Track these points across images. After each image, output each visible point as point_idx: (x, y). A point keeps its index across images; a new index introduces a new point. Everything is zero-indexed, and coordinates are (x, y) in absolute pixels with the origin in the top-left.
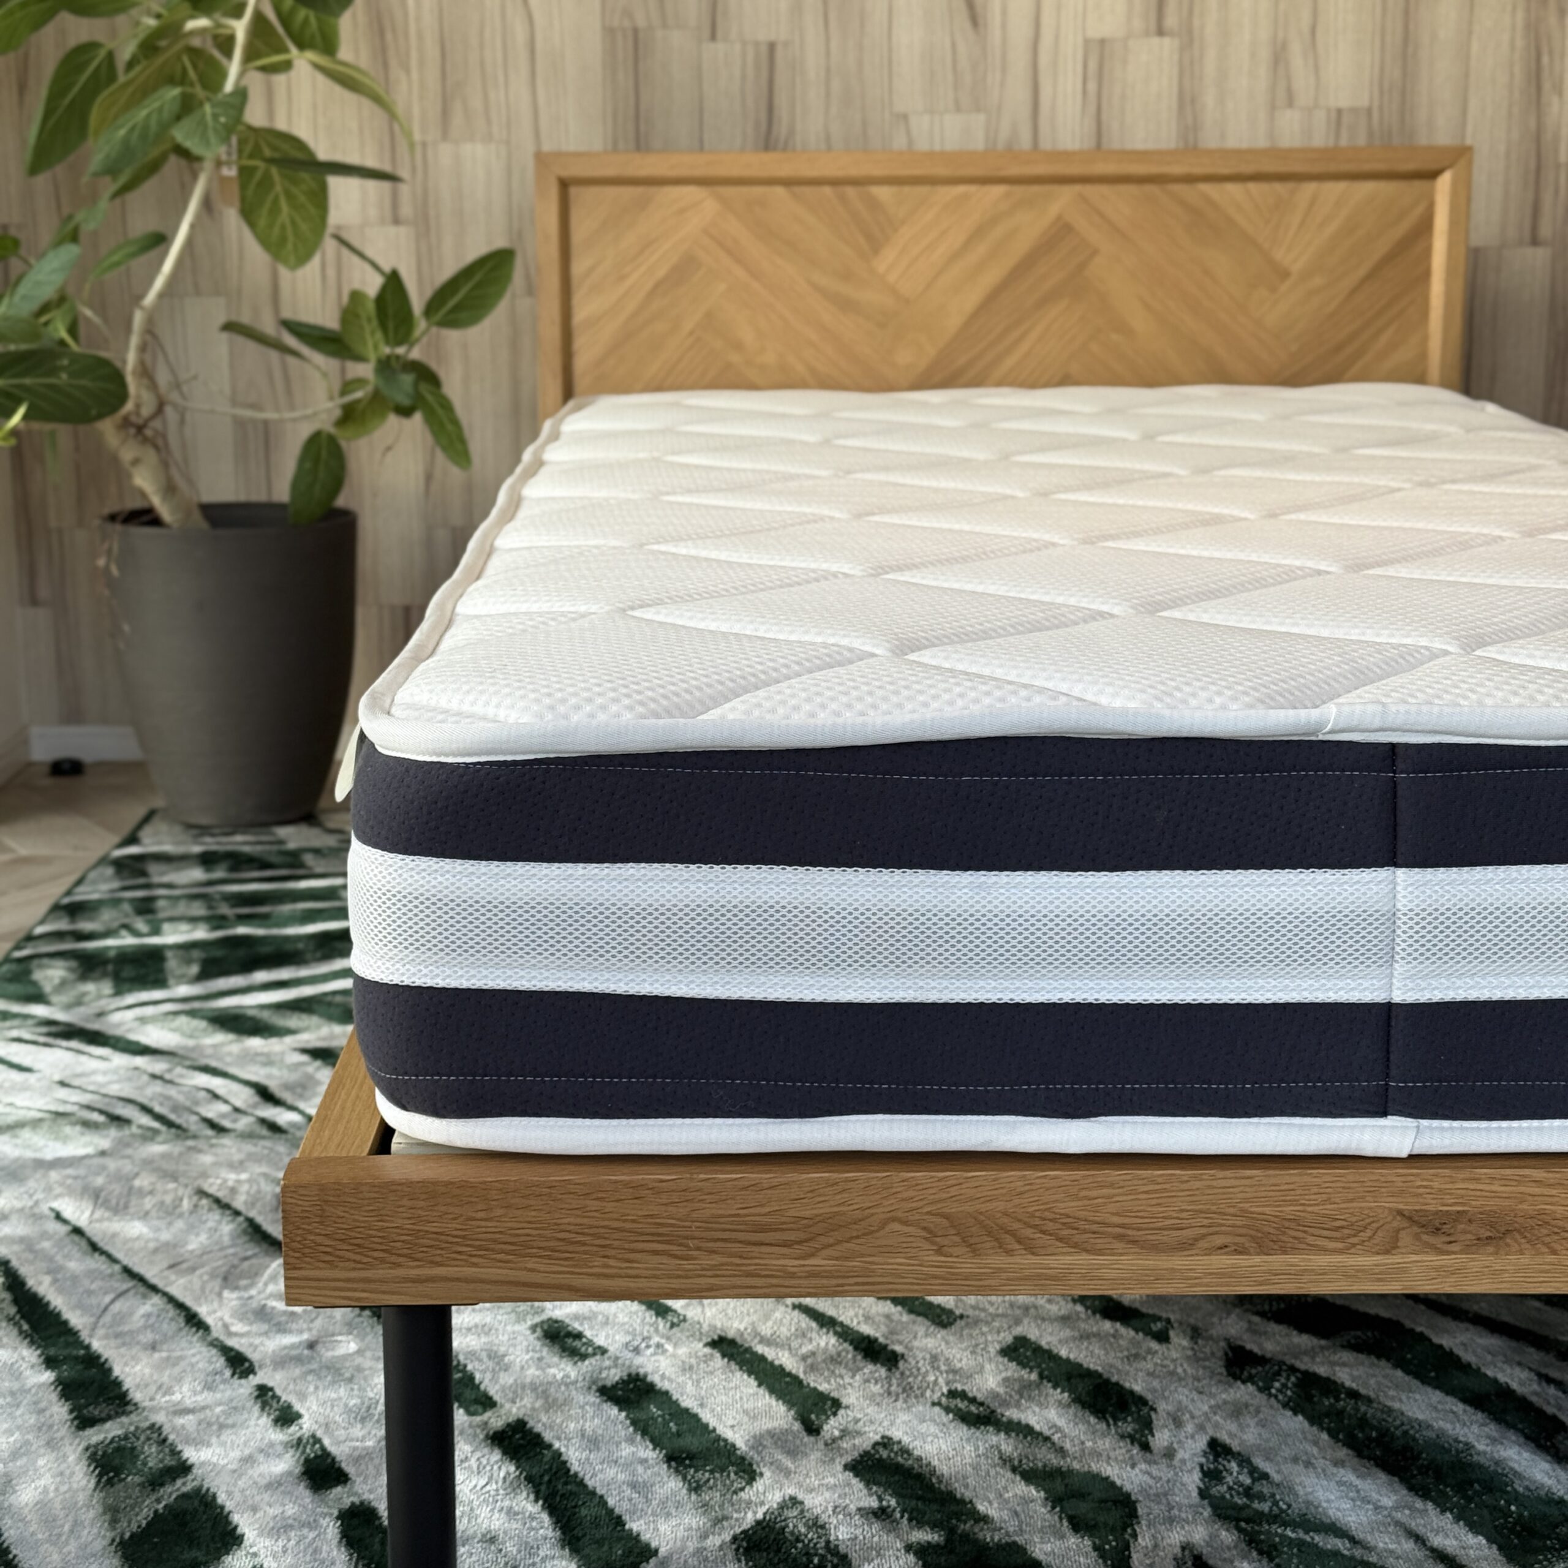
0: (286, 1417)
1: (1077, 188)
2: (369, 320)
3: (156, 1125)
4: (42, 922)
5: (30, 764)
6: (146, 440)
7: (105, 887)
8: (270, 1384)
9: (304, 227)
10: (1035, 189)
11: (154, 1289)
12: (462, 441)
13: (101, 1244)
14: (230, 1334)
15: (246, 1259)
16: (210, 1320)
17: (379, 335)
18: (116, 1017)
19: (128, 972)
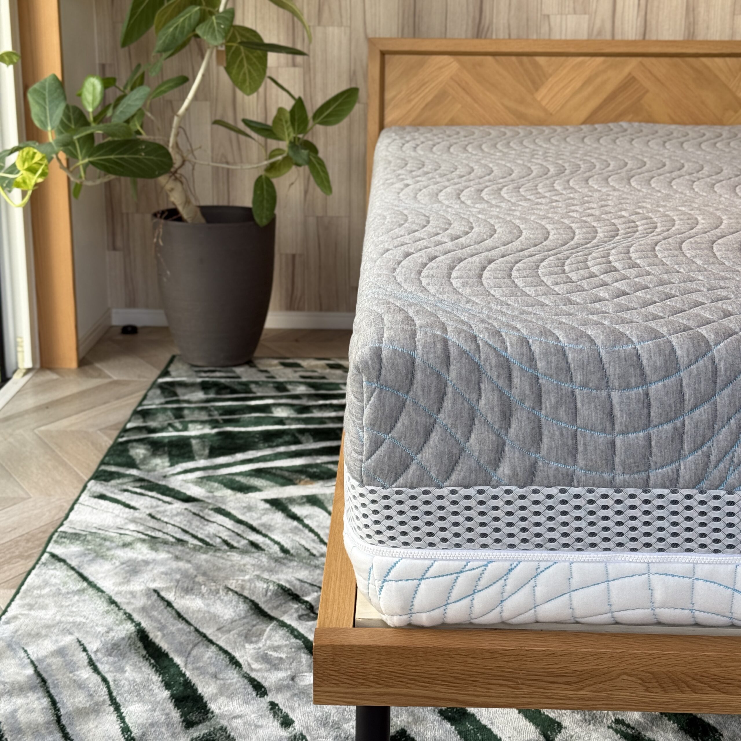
0: (287, 722)
1: (640, 59)
2: (286, 122)
3: (200, 544)
4: (129, 421)
5: (112, 327)
6: (176, 179)
7: (158, 401)
8: (276, 702)
9: (255, 74)
10: (618, 59)
11: (211, 642)
12: (328, 181)
13: (182, 614)
14: (252, 670)
15: (254, 626)
16: (241, 661)
17: (291, 129)
18: (172, 479)
19: (175, 452)
